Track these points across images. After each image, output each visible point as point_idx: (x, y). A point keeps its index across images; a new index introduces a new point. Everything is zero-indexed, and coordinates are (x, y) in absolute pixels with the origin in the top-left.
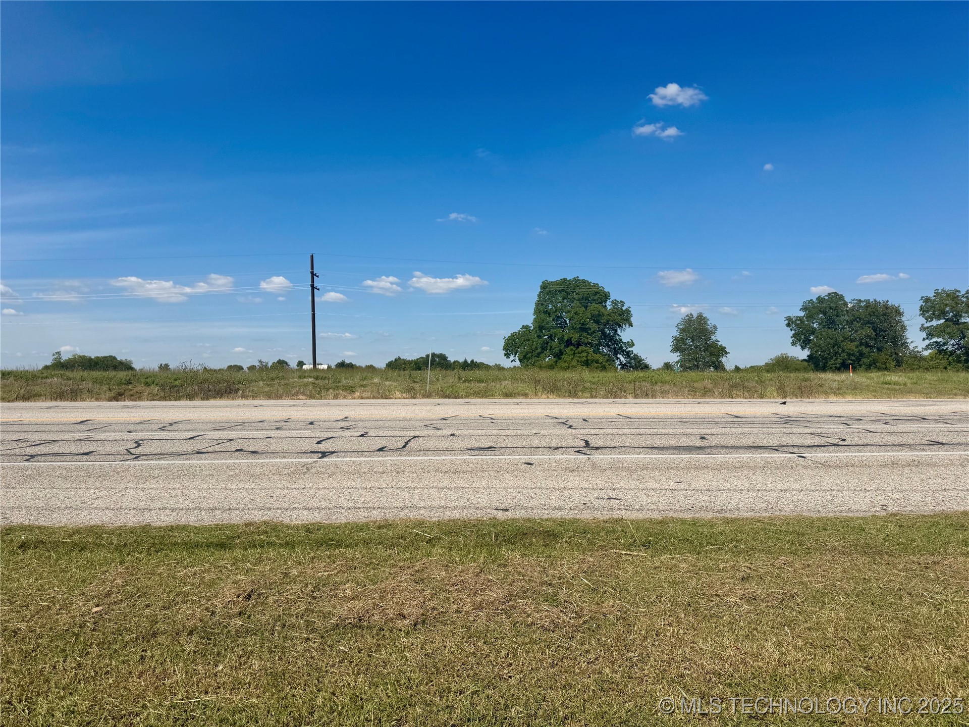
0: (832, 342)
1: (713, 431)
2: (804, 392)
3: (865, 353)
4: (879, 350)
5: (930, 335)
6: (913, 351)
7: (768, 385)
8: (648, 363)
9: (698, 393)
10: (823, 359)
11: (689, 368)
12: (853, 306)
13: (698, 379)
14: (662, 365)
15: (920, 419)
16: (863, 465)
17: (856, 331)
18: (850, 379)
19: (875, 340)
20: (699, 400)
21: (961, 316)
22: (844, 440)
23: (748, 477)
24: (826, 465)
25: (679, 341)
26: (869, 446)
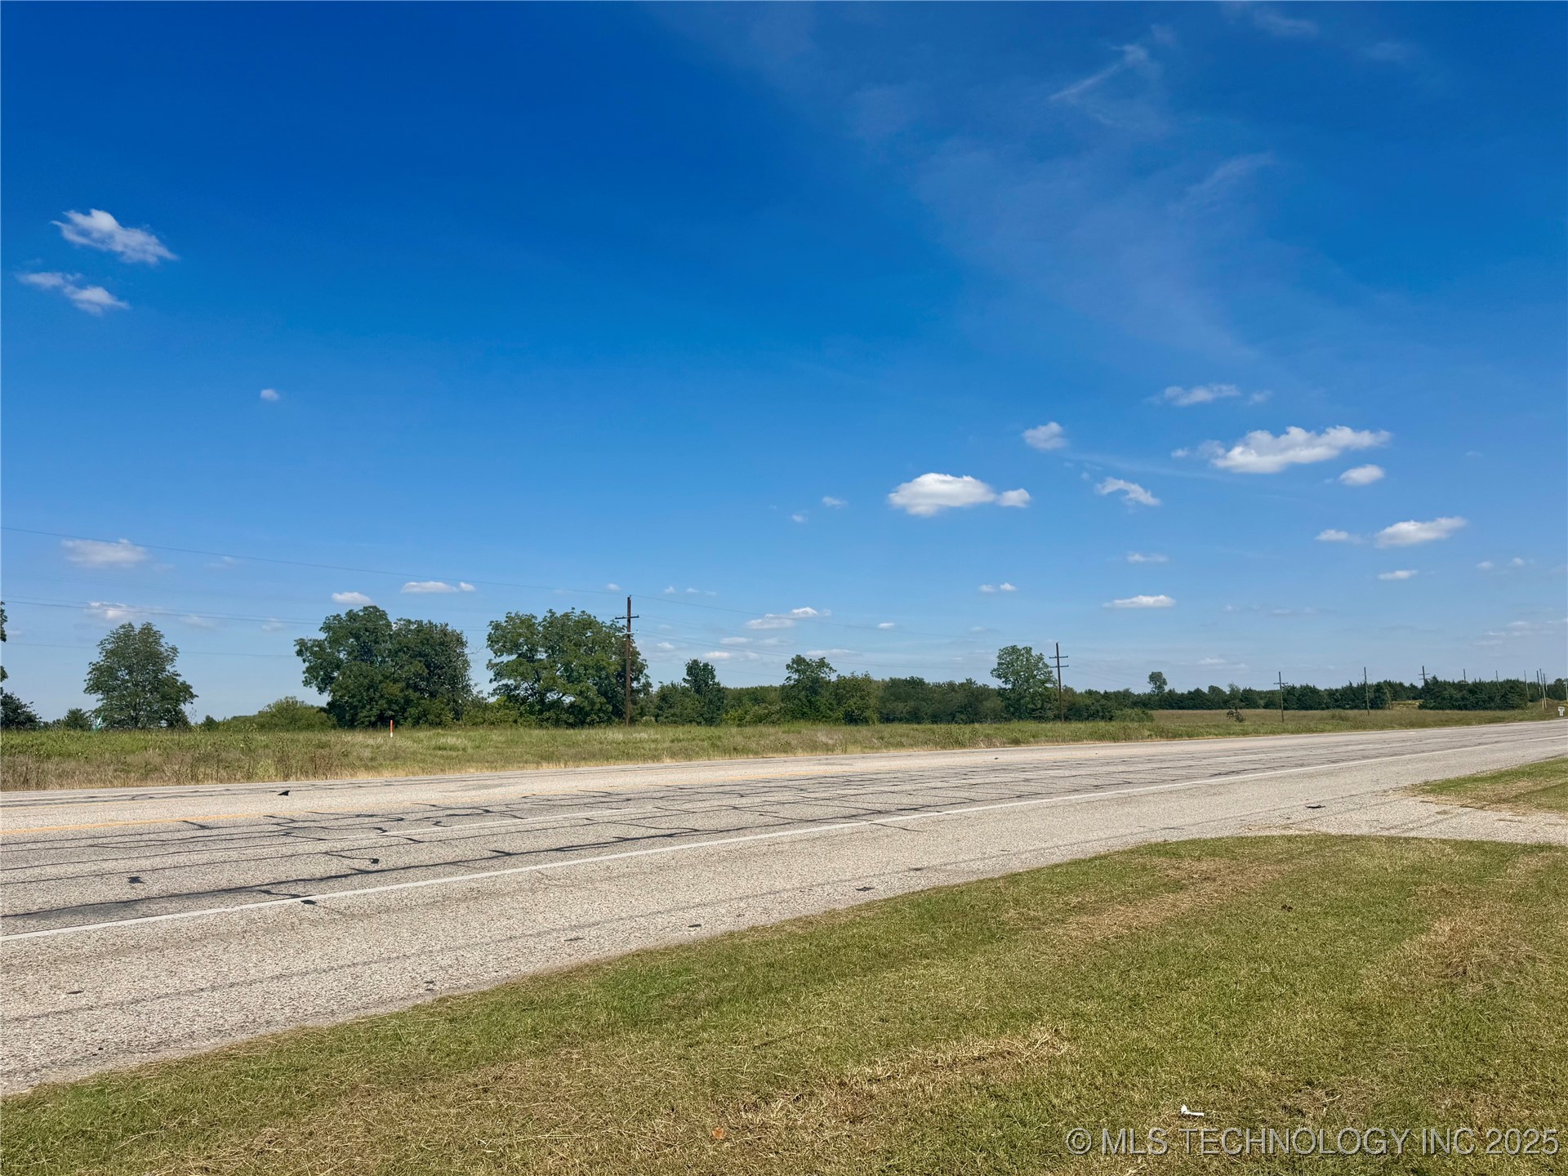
0: (366, 682)
1: (157, 862)
2: (320, 766)
3: (412, 700)
4: (433, 695)
5: (499, 675)
6: (477, 696)
7: (261, 756)
8: (33, 713)
9: (133, 775)
10: (351, 709)
11: (119, 723)
12: (400, 629)
13: (134, 748)
14: (65, 715)
15: (482, 812)
16: (403, 907)
17: (402, 667)
18: (390, 743)
19: (428, 680)
20: (134, 791)
21: (537, 651)
22: (376, 861)
23: (214, 959)
24: (347, 915)
25: (103, 672)
26: (412, 869)
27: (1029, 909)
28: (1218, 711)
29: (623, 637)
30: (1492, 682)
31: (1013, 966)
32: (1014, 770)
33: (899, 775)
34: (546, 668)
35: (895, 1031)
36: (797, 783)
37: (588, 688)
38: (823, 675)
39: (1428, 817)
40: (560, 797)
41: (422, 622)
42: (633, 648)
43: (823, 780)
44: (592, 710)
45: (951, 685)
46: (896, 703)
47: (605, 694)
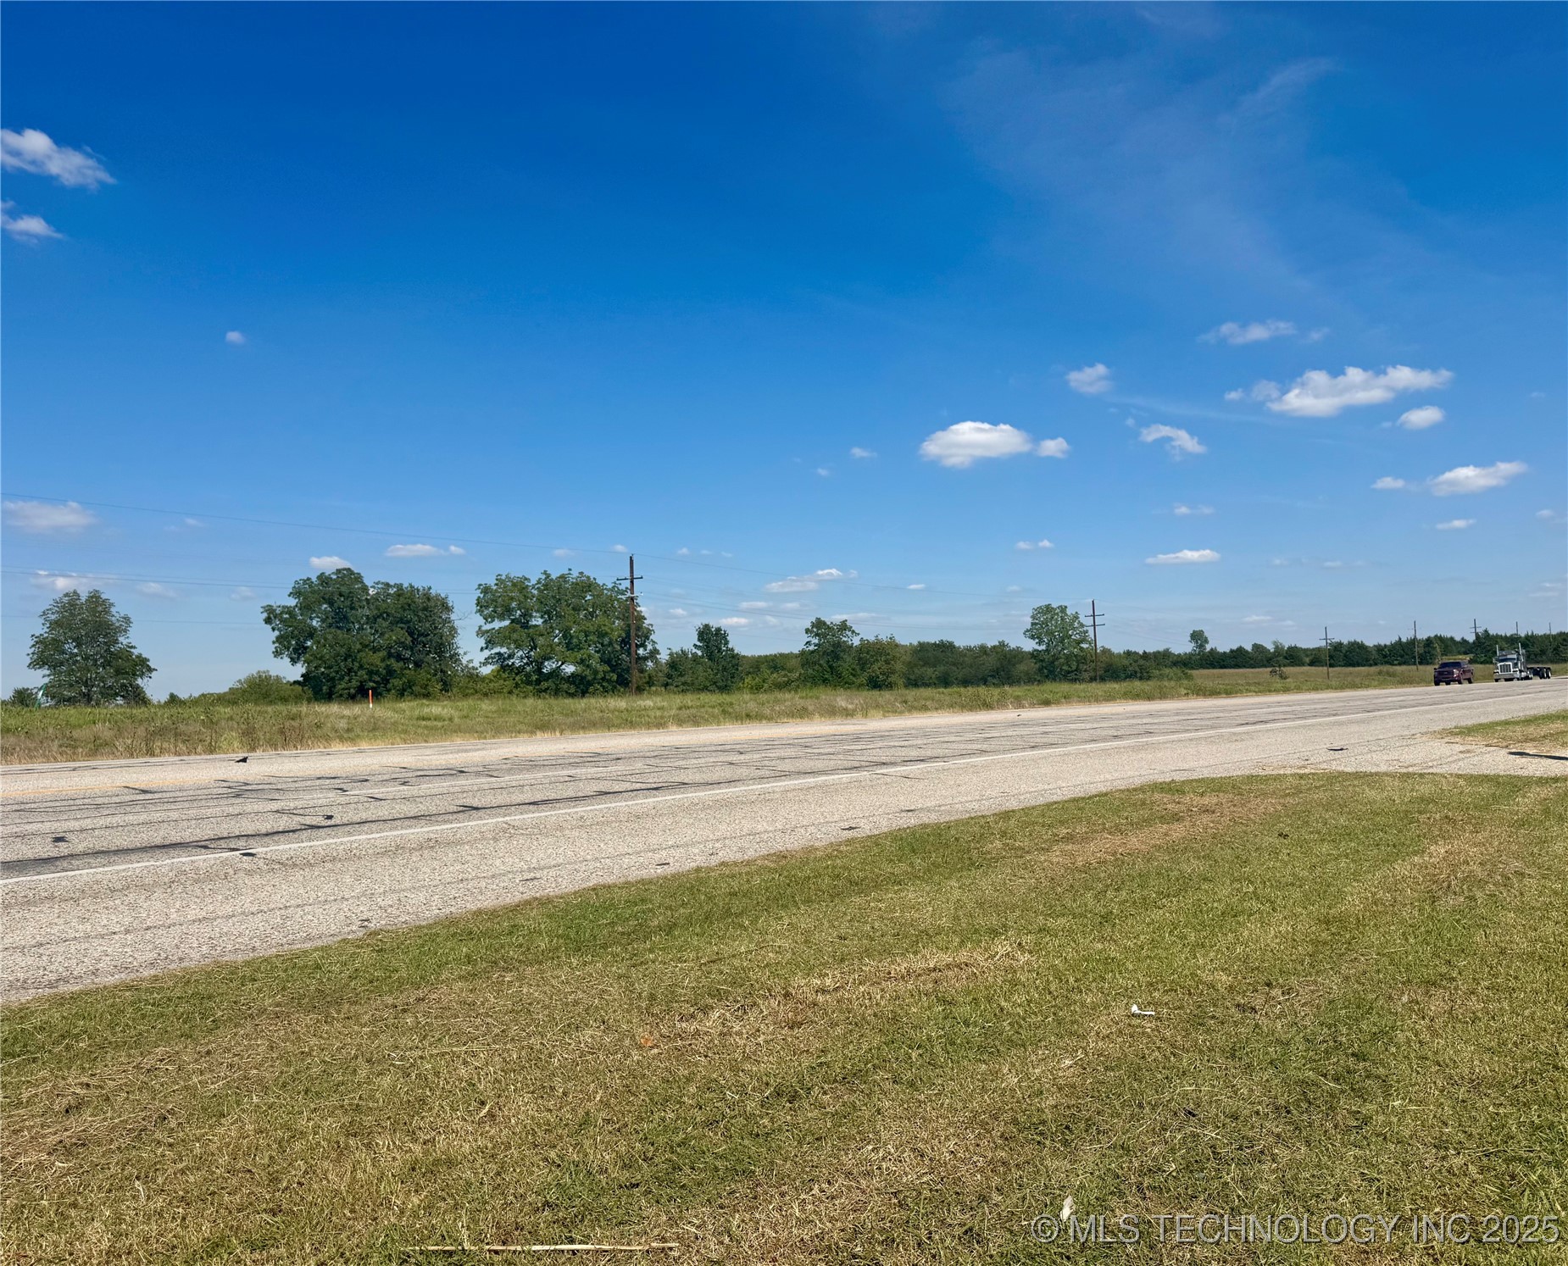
0: (343, 651)
1: (86, 823)
2: (288, 737)
3: (395, 671)
4: (418, 665)
5: (490, 643)
6: (467, 666)
7: (224, 729)
9: (80, 750)
10: (328, 681)
11: (69, 700)
12: (378, 593)
13: (83, 721)
14: (11, 694)
15: (455, 772)
16: (352, 856)
17: (382, 634)
18: (368, 713)
19: (412, 649)
21: (531, 616)
22: (330, 817)
23: (133, 907)
24: (288, 865)
25: (47, 645)
26: (368, 824)
27: (1015, 841)
28: (1261, 670)
29: (627, 600)
30: (1545, 635)
31: (987, 889)
32: (1034, 725)
33: (913, 732)
34: (542, 635)
35: (853, 945)
36: (803, 741)
37: (590, 656)
38: (845, 639)
39: (1450, 756)
40: (545, 758)
41: (402, 585)
42: (638, 612)
43: (830, 738)
44: (595, 679)
45: (983, 649)
46: (925, 669)
47: (608, 662)
